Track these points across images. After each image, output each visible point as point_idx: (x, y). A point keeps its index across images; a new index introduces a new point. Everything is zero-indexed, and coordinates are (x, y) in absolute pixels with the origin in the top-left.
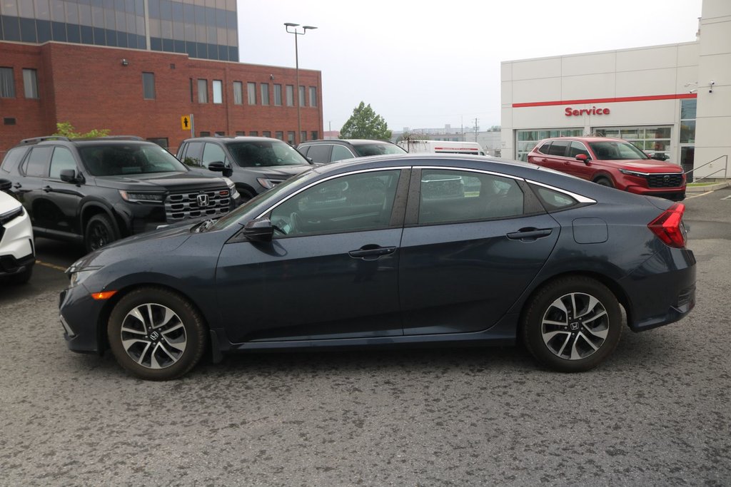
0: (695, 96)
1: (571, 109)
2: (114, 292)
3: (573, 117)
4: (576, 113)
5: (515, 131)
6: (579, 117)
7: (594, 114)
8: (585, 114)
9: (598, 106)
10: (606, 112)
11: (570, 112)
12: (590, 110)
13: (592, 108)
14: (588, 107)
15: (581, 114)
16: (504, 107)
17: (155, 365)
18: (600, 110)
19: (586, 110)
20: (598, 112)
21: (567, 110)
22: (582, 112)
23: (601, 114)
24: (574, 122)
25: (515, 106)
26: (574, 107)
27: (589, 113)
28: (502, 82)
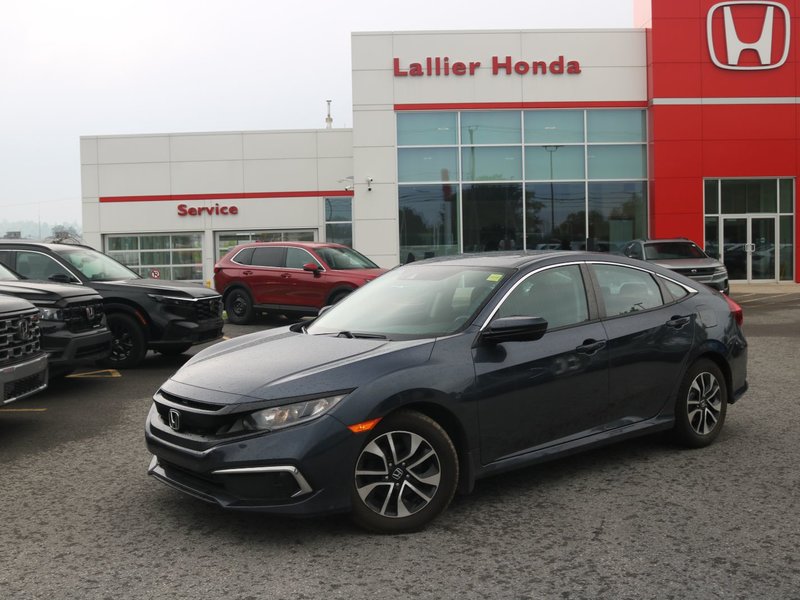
0: (351, 193)
1: (185, 206)
2: (376, 421)
3: (188, 218)
4: (192, 212)
5: (103, 235)
6: (196, 219)
7: (217, 213)
8: (205, 214)
9: (223, 202)
10: (234, 211)
11: (185, 211)
12: (212, 208)
13: (215, 206)
14: (209, 204)
15: (200, 214)
16: (85, 200)
17: (403, 512)
18: (226, 208)
19: (207, 209)
20: (222, 211)
21: (181, 207)
22: (201, 210)
23: (226, 213)
24: (188, 224)
25: (103, 200)
26: (190, 204)
27: (210, 212)
28: (82, 165)
